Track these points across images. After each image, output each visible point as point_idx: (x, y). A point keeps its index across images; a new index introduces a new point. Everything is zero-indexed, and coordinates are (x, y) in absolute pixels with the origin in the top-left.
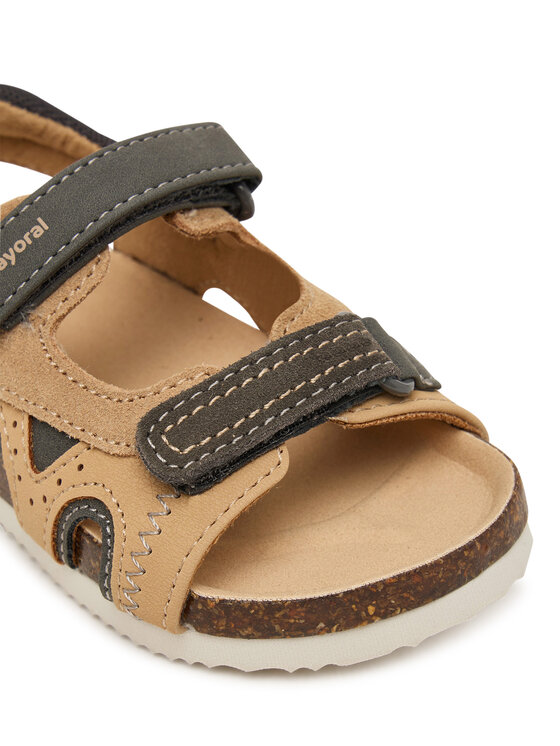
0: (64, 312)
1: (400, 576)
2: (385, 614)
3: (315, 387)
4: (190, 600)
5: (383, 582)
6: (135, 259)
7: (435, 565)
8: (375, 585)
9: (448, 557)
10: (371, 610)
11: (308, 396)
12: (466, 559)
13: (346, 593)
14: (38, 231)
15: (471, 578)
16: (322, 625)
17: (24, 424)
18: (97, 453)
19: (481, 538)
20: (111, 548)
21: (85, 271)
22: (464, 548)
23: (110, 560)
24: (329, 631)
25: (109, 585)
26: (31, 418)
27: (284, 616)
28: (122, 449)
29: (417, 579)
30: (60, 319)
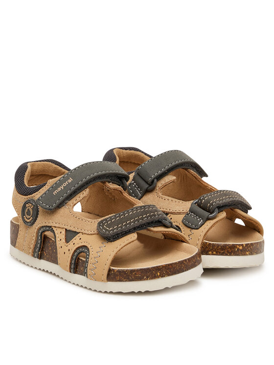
0: (76, 203)
1: (166, 265)
2: (162, 276)
3: (145, 218)
4: (110, 270)
5: (162, 266)
6: (88, 213)
7: (175, 263)
8: (159, 266)
9: (179, 262)
10: (159, 274)
11: (143, 220)
12: (184, 264)
13: (152, 268)
14: (70, 181)
15: (186, 271)
16: (145, 277)
17: (64, 232)
18: (85, 235)
19: (188, 259)
20: (88, 258)
21: (82, 193)
22: (184, 260)
23: (88, 262)
24: (147, 280)
25: (87, 271)
26: (66, 229)
27: (135, 274)
28: (92, 233)
29: (170, 267)
30: (74, 205)
